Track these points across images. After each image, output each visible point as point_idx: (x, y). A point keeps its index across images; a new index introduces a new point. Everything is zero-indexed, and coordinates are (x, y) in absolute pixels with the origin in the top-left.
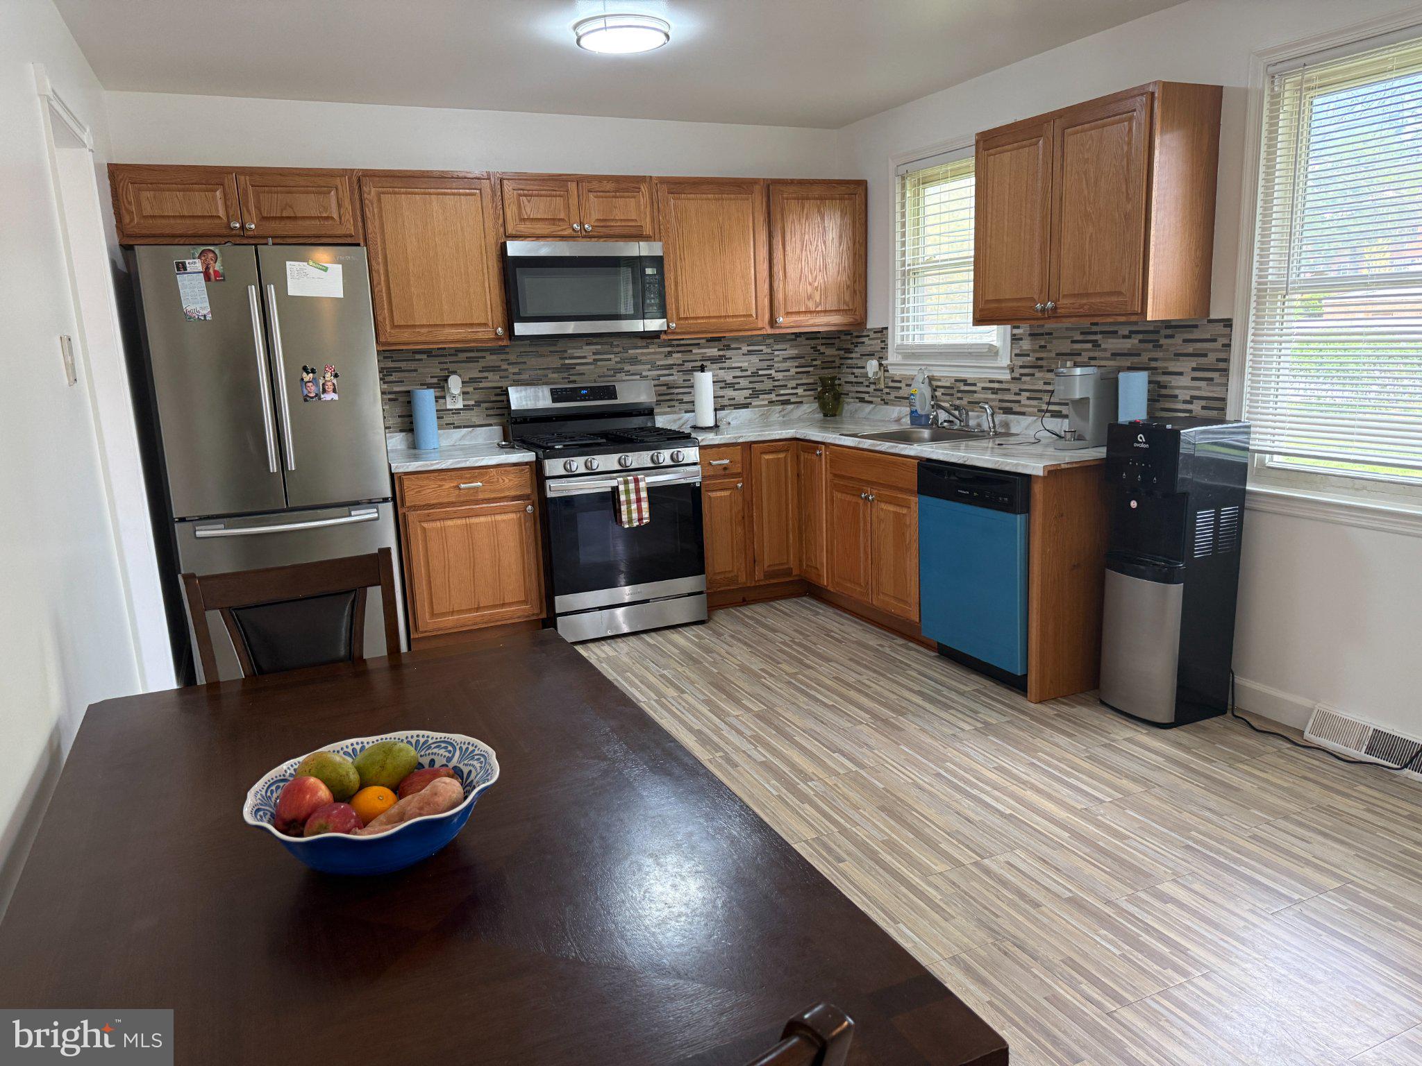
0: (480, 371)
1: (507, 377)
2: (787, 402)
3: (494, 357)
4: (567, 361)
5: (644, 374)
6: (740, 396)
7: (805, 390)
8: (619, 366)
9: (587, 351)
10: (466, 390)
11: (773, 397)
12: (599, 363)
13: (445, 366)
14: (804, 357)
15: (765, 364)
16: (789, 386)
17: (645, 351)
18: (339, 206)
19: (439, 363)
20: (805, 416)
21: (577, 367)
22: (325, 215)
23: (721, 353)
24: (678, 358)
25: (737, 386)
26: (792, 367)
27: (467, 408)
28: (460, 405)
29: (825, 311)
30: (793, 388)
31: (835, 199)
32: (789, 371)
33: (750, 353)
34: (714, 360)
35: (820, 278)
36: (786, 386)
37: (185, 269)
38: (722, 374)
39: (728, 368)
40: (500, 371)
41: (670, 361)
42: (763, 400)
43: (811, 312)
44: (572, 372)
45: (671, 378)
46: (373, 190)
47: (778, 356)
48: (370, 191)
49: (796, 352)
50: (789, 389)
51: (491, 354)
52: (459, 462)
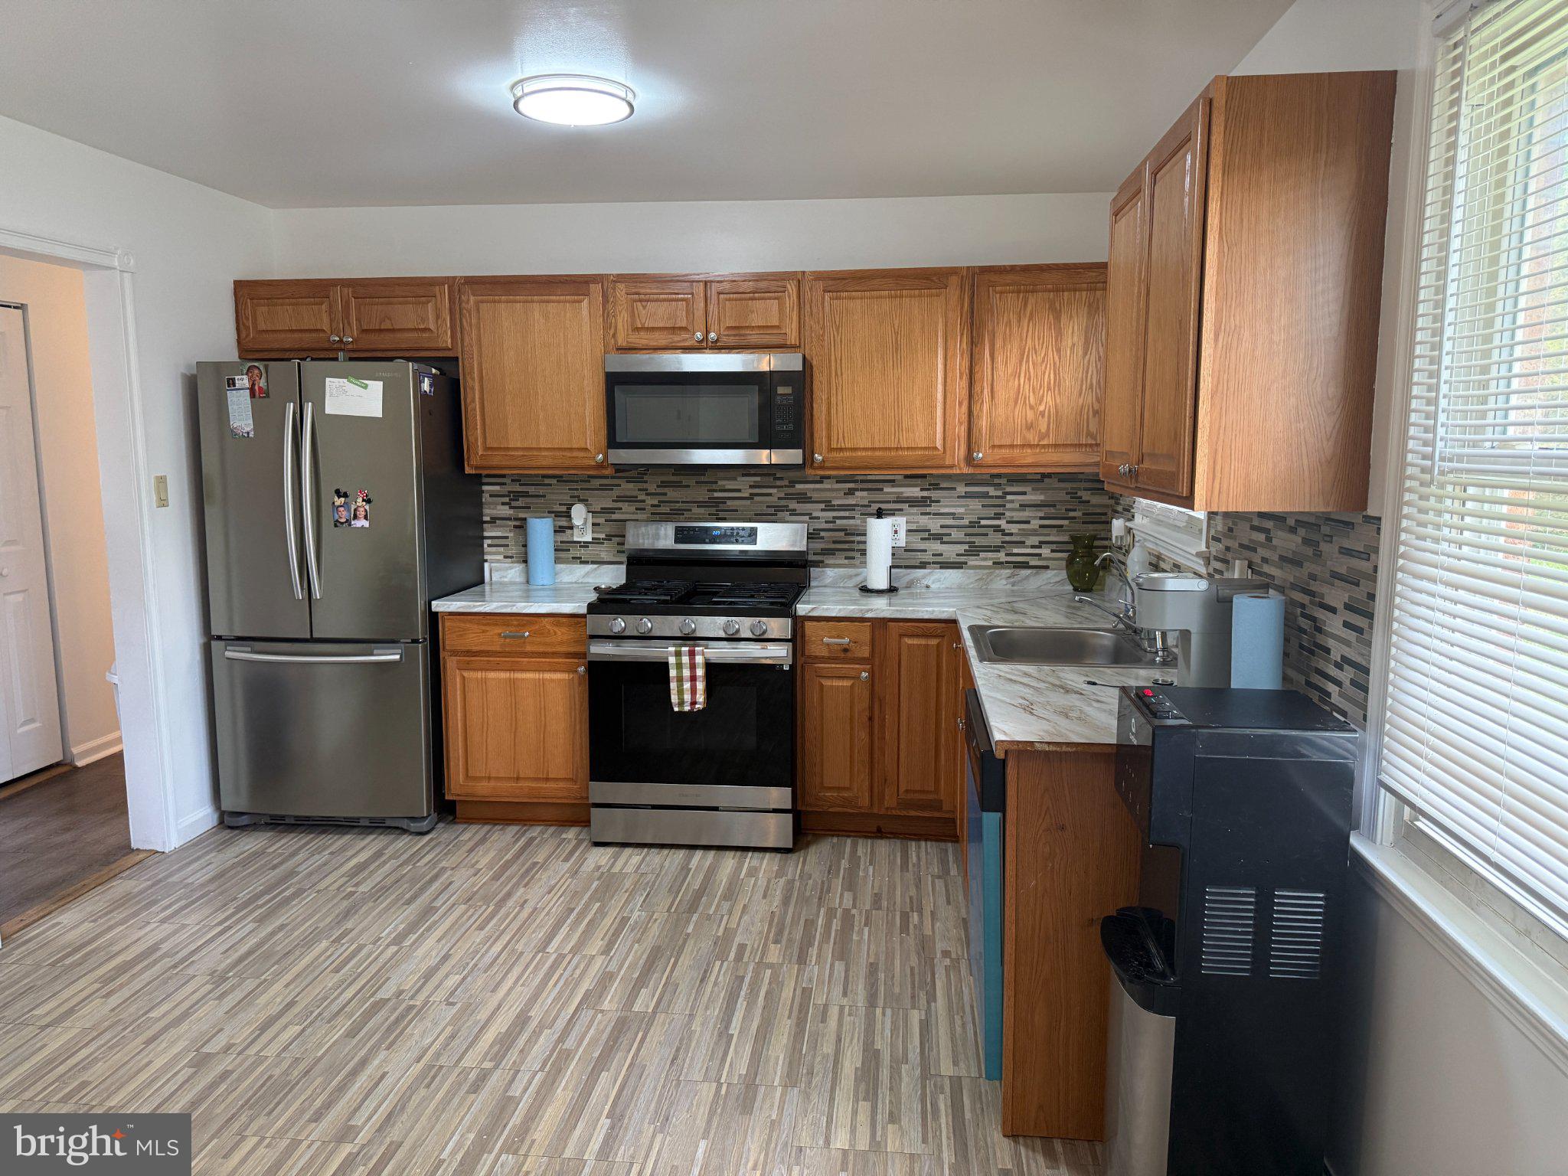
0: (613, 501)
1: (644, 509)
2: (1025, 565)
3: (631, 485)
4: (716, 495)
5: (815, 514)
6: (950, 552)
7: (1053, 551)
8: (783, 503)
9: (743, 483)
10: (597, 521)
11: (1001, 556)
12: (755, 498)
13: (576, 493)
14: (1054, 506)
15: (992, 512)
16: (1028, 543)
17: (818, 486)
18: (438, 317)
19: (569, 489)
20: (1049, 587)
21: (729, 503)
22: (422, 327)
23: (925, 494)
24: (862, 498)
25: (945, 539)
26: (1035, 518)
27: (596, 541)
28: (588, 538)
29: (1056, 446)
30: (1033, 547)
31: (1080, 290)
32: (1028, 522)
33: (968, 496)
34: (913, 502)
35: (1049, 399)
36: (1024, 542)
37: (234, 385)
38: (924, 521)
39: (934, 514)
40: (636, 501)
41: (851, 501)
42: (987, 559)
43: (1031, 446)
44: (722, 507)
45: (852, 522)
46: (472, 298)
47: (1012, 501)
48: (468, 300)
49: (1042, 497)
50: (1027, 547)
51: (627, 482)
52: (506, 607)
